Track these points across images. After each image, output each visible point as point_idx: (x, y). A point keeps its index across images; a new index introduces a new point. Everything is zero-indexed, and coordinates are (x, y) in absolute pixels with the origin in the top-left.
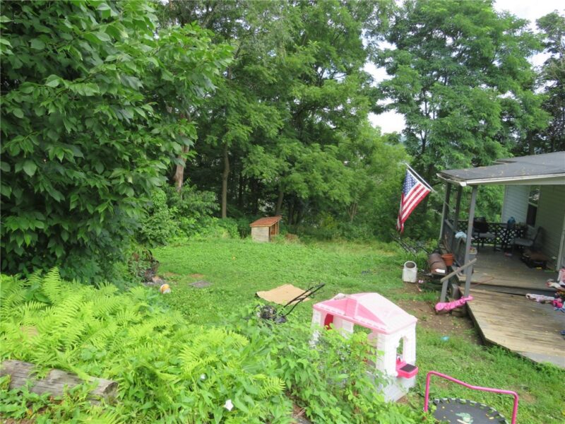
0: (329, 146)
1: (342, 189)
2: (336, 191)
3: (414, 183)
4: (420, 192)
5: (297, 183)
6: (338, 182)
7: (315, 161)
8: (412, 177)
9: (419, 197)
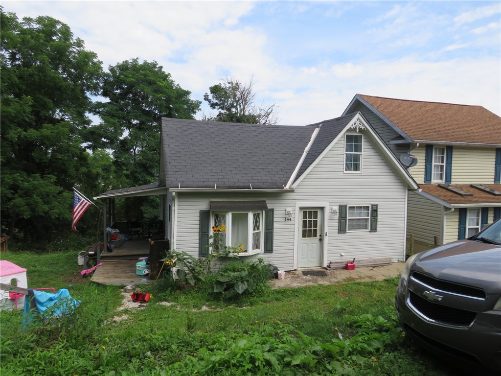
0: (48, 176)
1: (61, 209)
2: (56, 210)
3: (80, 200)
4: (85, 205)
5: (20, 207)
6: (58, 204)
7: (35, 189)
8: (78, 197)
9: (84, 209)
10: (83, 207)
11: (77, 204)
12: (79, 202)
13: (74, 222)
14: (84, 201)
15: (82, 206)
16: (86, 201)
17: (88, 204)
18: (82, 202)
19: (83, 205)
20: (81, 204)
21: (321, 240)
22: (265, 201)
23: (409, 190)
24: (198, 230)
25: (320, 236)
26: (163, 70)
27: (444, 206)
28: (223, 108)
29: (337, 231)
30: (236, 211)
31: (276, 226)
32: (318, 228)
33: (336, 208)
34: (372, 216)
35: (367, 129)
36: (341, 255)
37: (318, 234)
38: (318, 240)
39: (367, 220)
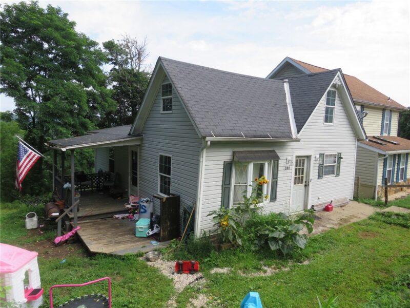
3: (27, 151)
4: (32, 158)
8: (24, 148)
9: (32, 162)
10: (31, 160)
11: (23, 156)
12: (25, 154)
13: (21, 178)
14: (31, 153)
15: (29, 159)
16: (34, 153)
17: (36, 157)
18: (30, 155)
19: (30, 157)
20: (28, 157)
21: (306, 186)
22: (274, 151)
23: (358, 140)
24: (221, 183)
25: (306, 182)
26: (68, 18)
27: (379, 153)
28: (115, 64)
29: (317, 177)
30: (256, 161)
31: (280, 175)
32: (304, 175)
33: (318, 156)
34: (338, 163)
35: (343, 86)
36: (319, 198)
37: (304, 180)
38: (304, 186)
39: (334, 166)
